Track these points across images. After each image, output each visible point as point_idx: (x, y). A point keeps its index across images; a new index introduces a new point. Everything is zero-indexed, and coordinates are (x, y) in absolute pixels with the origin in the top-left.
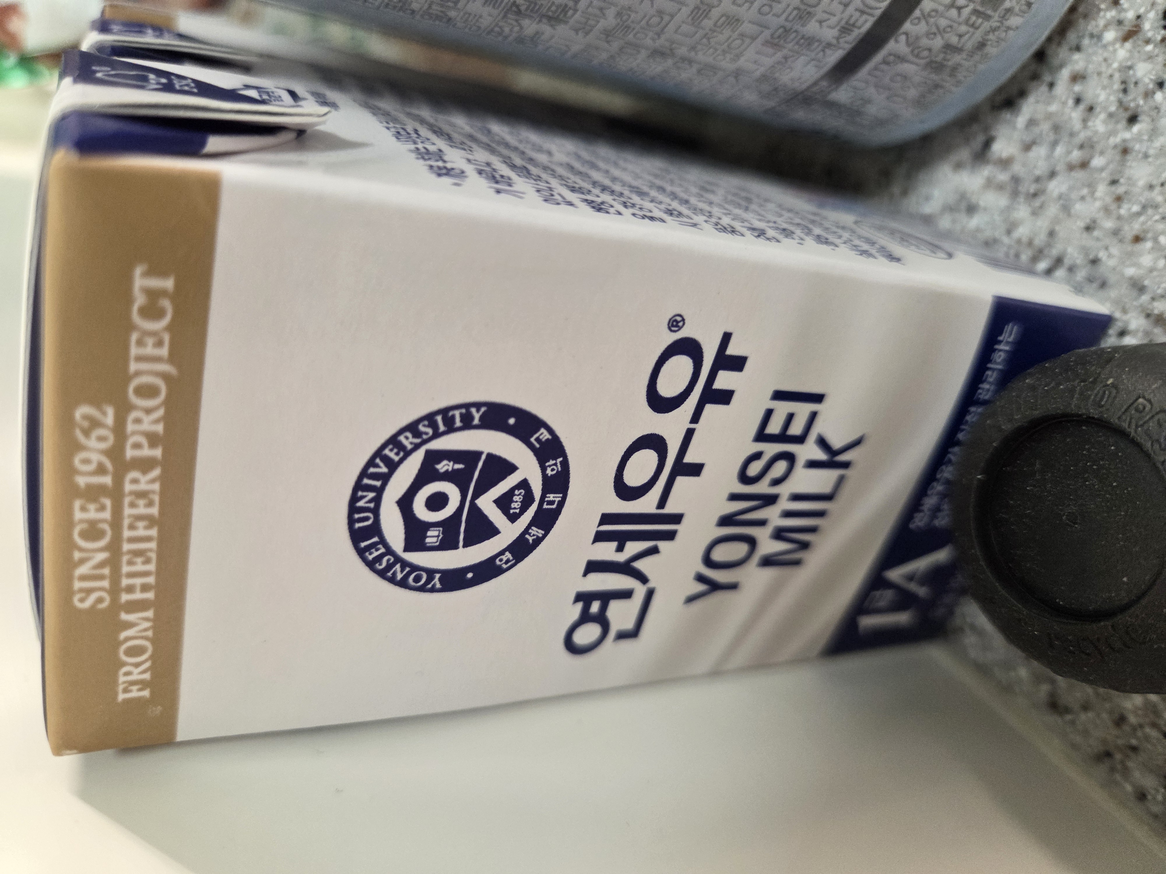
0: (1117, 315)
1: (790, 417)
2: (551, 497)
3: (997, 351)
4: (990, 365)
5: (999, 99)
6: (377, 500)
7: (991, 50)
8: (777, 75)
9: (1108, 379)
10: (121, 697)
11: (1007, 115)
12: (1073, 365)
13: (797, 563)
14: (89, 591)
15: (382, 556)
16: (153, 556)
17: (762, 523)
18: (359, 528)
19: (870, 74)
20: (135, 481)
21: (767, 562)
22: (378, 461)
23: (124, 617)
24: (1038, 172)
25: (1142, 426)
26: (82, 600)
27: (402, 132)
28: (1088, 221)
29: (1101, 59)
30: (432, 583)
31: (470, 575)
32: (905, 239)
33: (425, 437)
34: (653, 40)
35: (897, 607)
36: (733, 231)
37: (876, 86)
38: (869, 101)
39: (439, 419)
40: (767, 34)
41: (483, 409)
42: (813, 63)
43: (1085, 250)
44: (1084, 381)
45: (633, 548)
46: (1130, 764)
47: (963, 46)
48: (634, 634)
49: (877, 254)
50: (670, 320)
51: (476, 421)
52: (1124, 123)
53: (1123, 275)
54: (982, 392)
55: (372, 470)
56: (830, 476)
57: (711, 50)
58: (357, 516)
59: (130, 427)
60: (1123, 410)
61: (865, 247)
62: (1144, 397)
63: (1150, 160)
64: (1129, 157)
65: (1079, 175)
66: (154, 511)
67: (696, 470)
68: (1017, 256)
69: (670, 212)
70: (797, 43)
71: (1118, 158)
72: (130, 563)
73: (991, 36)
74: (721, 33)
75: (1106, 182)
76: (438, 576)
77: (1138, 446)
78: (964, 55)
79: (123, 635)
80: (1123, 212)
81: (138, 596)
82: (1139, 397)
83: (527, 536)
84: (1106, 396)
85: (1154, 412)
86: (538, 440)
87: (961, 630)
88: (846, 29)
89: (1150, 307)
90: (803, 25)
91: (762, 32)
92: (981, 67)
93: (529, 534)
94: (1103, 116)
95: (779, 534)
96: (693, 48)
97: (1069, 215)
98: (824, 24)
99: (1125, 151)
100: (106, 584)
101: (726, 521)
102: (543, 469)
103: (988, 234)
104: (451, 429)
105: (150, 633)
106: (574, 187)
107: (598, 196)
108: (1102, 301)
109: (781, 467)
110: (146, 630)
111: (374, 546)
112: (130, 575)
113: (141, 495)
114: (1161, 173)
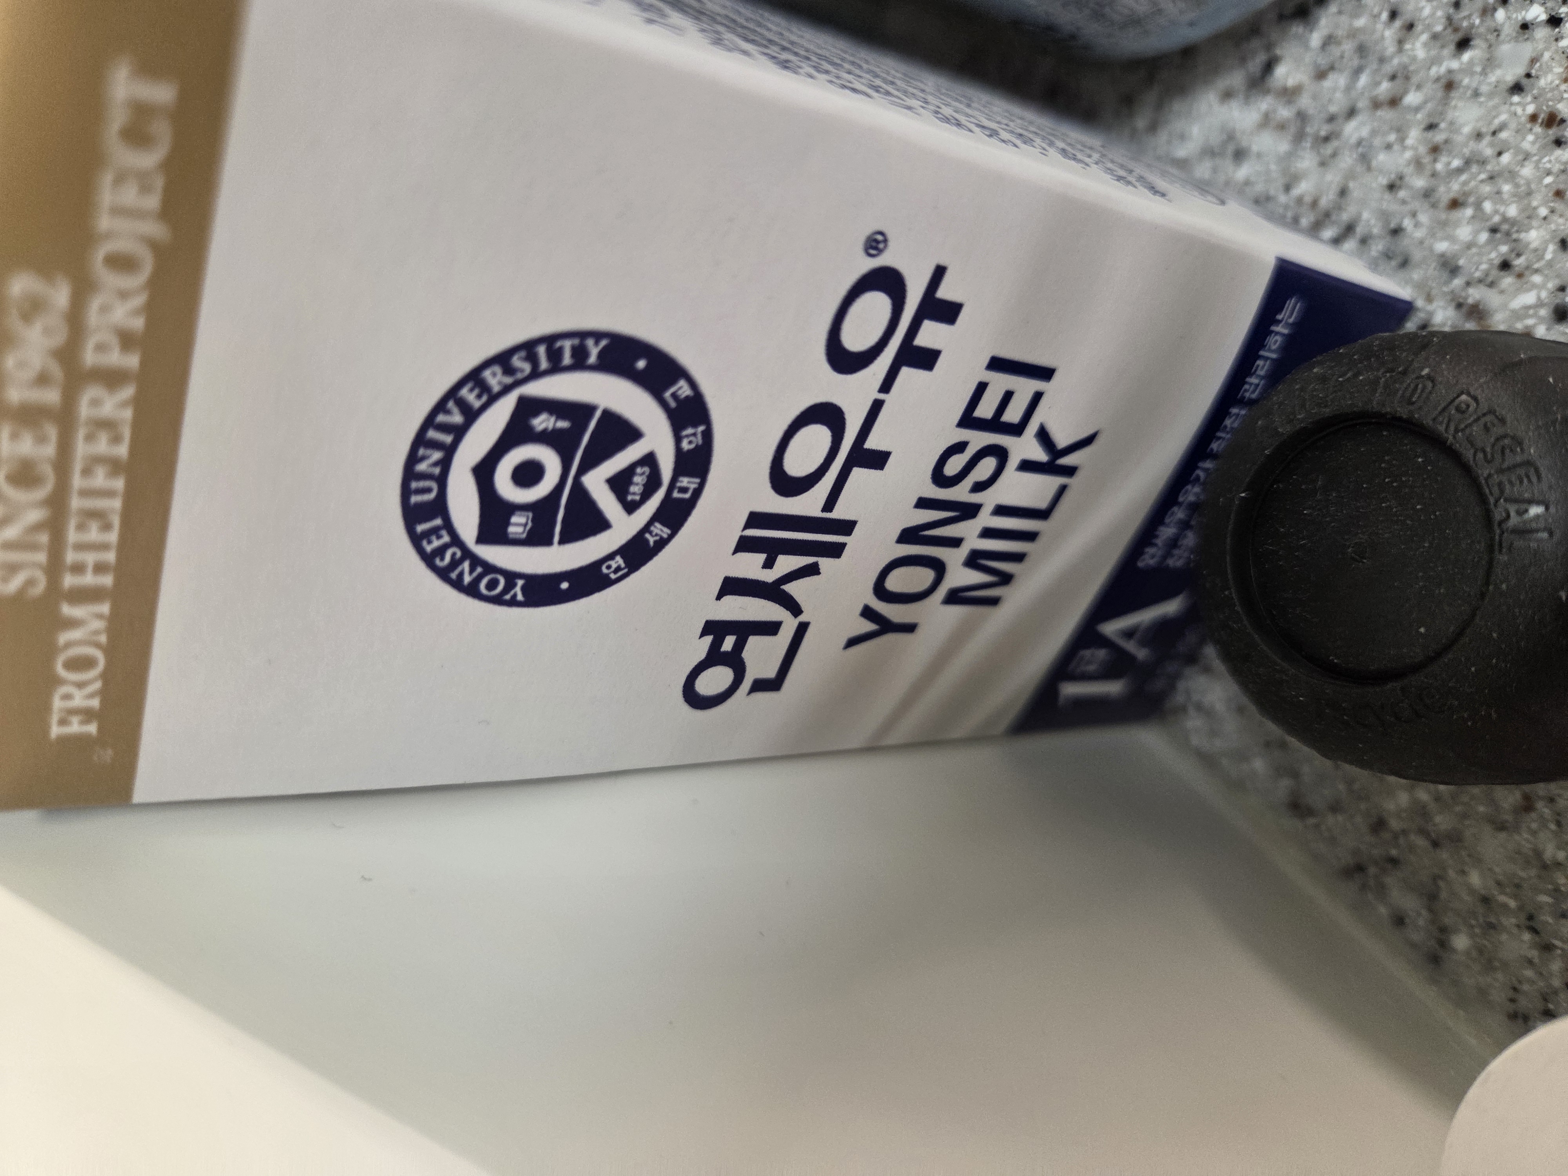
0: (1420, 303)
1: (1008, 396)
2: (684, 481)
3: (1273, 335)
4: (1262, 353)
6: (445, 464)
9: (1422, 369)
10: (55, 731)
11: (1297, 29)
12: (1377, 351)
13: (994, 602)
14: (13, 569)
15: (445, 547)
16: (116, 519)
17: (956, 542)
20: (96, 402)
21: (955, 597)
22: (451, 404)
23: (67, 610)
24: (1333, 109)
25: (1463, 430)
28: (1393, 176)
31: (565, 585)
33: (519, 376)
35: (1107, 673)
36: (959, 124)
39: (542, 350)
41: (604, 343)
43: (1385, 216)
44: (1391, 370)
45: (786, 563)
46: (1387, 881)
48: (775, 684)
49: (1137, 184)
50: (868, 238)
51: (592, 359)
52: (1452, 47)
53: (1431, 249)
54: (1250, 388)
56: (1048, 484)
58: (414, 485)
59: (93, 318)
60: (1439, 409)
61: (1122, 173)
62: (1469, 394)
63: (1482, 99)
64: (1454, 94)
65: (1385, 114)
66: (122, 451)
67: (879, 460)
69: (877, 89)
71: (1440, 94)
72: (80, 528)
75: (1422, 126)
76: (520, 583)
77: (1457, 456)
79: (64, 638)
80: (1439, 166)
81: (89, 579)
82: (1462, 393)
83: (647, 536)
84: (1419, 391)
85: (1480, 414)
86: (674, 396)
87: (1183, 709)
89: (1463, 294)
93: (651, 533)
94: (1424, 37)
95: (974, 560)
97: (1369, 169)
99: (1450, 86)
100: (41, 557)
101: (908, 536)
102: (678, 440)
103: (1261, 187)
104: (556, 368)
105: (103, 639)
106: (744, 37)
107: (779, 54)
108: (1401, 283)
109: (988, 465)
110: (97, 632)
111: (435, 531)
112: (81, 547)
113: (107, 425)
114: (1495, 117)
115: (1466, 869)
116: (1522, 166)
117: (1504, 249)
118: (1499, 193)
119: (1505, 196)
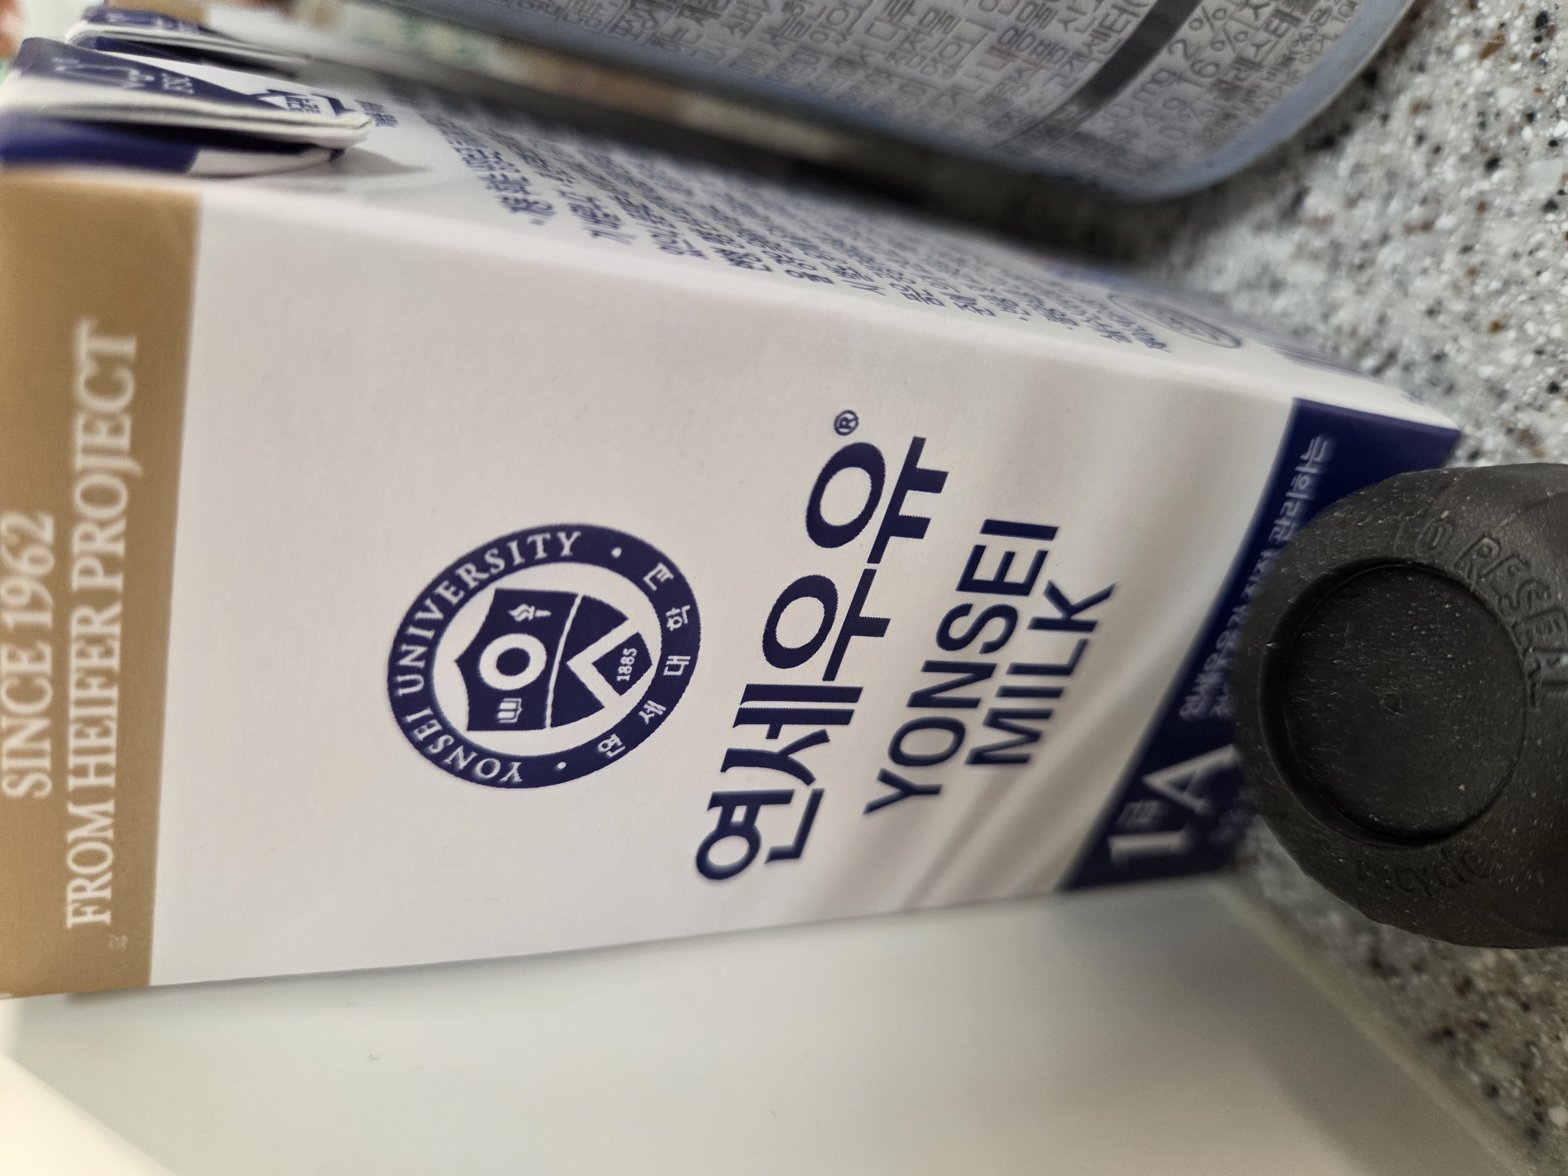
0: (1468, 430)
1: (1009, 557)
2: (674, 660)
3: (1300, 475)
4: (1290, 494)
5: (1316, 136)
6: (429, 657)
7: (1301, 67)
8: (1009, 95)
9: (1442, 511)
10: (71, 921)
11: (1325, 159)
12: (1396, 493)
13: (1023, 760)
14: (22, 773)
15: (437, 735)
16: (113, 726)
17: (973, 704)
18: (404, 695)
19: (1135, 96)
20: (85, 621)
21: (979, 758)
22: (428, 602)
23: (73, 809)
24: (1365, 236)
25: (1486, 576)
26: (13, 785)
27: (477, 155)
28: (1431, 302)
29: (1451, 82)
30: (509, 775)
31: (562, 766)
32: (1176, 320)
33: (494, 571)
34: (837, 43)
35: (1164, 825)
36: (929, 299)
37: (1146, 114)
38: (1136, 135)
39: (514, 546)
40: (992, 37)
41: (576, 535)
42: (1058, 79)
43: (1426, 342)
44: (1411, 514)
45: (791, 733)
46: (1478, 1047)
47: (1262, 61)
48: (794, 853)
49: (1132, 338)
50: (838, 418)
51: (566, 551)
52: (1480, 169)
53: (1476, 375)
54: (1280, 531)
55: (420, 615)
56: (1067, 641)
57: (917, 60)
58: (400, 679)
59: (77, 546)
60: (1460, 554)
61: (1117, 327)
62: (1490, 537)
63: (1515, 219)
64: (1488, 215)
65: (1420, 239)
66: (114, 663)
67: (877, 627)
68: (1336, 349)
69: (842, 272)
70: (1034, 51)
71: (1472, 216)
72: (80, 734)
73: (1300, 48)
74: (929, 34)
75: (1457, 250)
76: (516, 765)
77: (1479, 602)
78: (1264, 73)
79: (71, 836)
80: (1478, 289)
81: (92, 780)
82: (1484, 537)
83: (642, 713)
84: (1439, 535)
85: (1502, 558)
86: (654, 579)
87: (1255, 860)
88: (1103, 32)
89: (1512, 419)
90: (1041, 27)
91: (985, 35)
92: (1287, 90)
93: (645, 711)
94: (1452, 160)
95: (996, 720)
96: (892, 55)
97: (1406, 294)
98: (1071, 26)
99: (1482, 207)
100: (46, 763)
101: (919, 700)
102: (663, 621)
103: (1298, 319)
104: (530, 560)
105: (110, 834)
106: (710, 234)
107: (742, 247)
108: (1446, 412)
109: (996, 627)
110: (103, 829)
111: (424, 720)
112: (80, 752)
113: (94, 640)
114: (1530, 237)
116: (1563, 284)
117: (1551, 371)
118: (1541, 313)
119: (1548, 317)
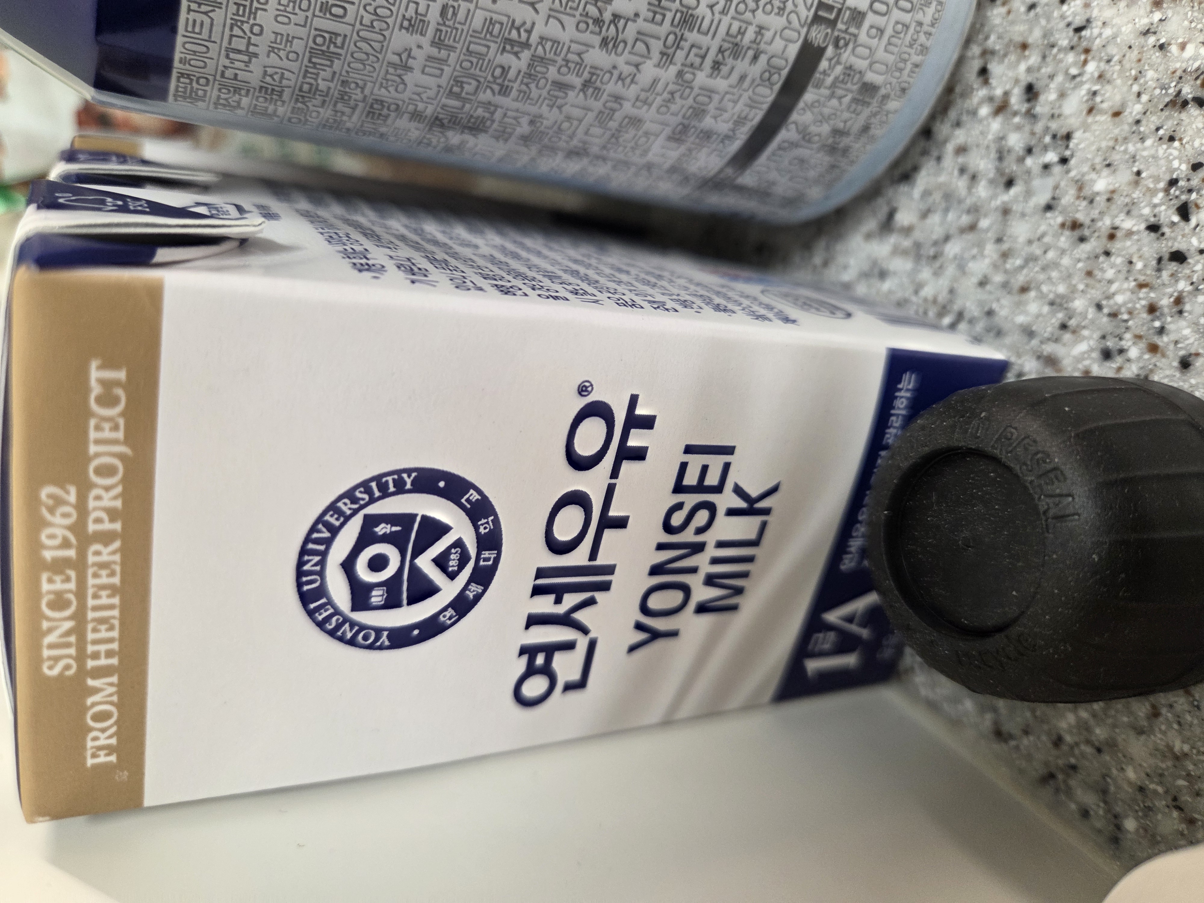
0: (1013, 359)
1: (705, 469)
2: (486, 554)
3: (897, 399)
4: (893, 412)
5: (897, 173)
6: (322, 563)
7: (876, 131)
8: (685, 165)
9: (981, 413)
10: (90, 762)
11: (903, 188)
12: (955, 404)
13: (734, 608)
14: (56, 659)
16: (116, 623)
17: (694, 570)
18: (308, 590)
19: (769, 159)
20: (97, 553)
21: (702, 609)
22: (320, 526)
23: (91, 682)
24: (935, 237)
25: (1011, 452)
26: (51, 668)
27: (335, 236)
28: (980, 276)
29: (978, 132)
30: (381, 641)
31: (416, 632)
33: (362, 502)
34: (567, 142)
35: (840, 649)
36: (633, 305)
37: (777, 169)
38: (774, 183)
39: (374, 485)
40: (668, 131)
41: (414, 475)
42: (715, 153)
43: (981, 304)
44: (963, 416)
45: (570, 600)
46: (1072, 783)
47: (848, 131)
48: (581, 684)
49: (773, 318)
50: (579, 386)
51: (408, 486)
52: (1001, 187)
53: (1014, 323)
54: (890, 437)
55: (315, 535)
56: (752, 522)
57: (621, 149)
58: (304, 579)
59: (92, 504)
60: (995, 439)
61: (762, 311)
62: (1011, 426)
63: (1027, 218)
64: (1010, 217)
65: (969, 237)
66: (116, 580)
67: (621, 523)
68: (925, 313)
69: (576, 292)
70: (697, 137)
71: (1000, 218)
72: (95, 630)
73: (873, 120)
74: (627, 132)
75: (992, 241)
76: (385, 633)
77: (1009, 469)
78: (851, 138)
79: (89, 701)
80: (1008, 266)
81: (103, 662)
82: (1008, 427)
83: (467, 592)
84: (981, 428)
85: (1020, 439)
86: (468, 500)
88: (740, 121)
89: (1039, 349)
90: (700, 121)
91: (664, 129)
92: (868, 147)
94: (984, 183)
95: (710, 581)
96: (604, 147)
97: (964, 273)
98: (719, 119)
99: (1006, 212)
100: (72, 651)
101: (655, 570)
102: (476, 528)
103: (899, 295)
104: (385, 494)
105: (115, 698)
106: (488, 275)
107: (509, 281)
108: (998, 349)
109: (702, 517)
110: (111, 695)
112: (95, 642)
113: (103, 566)
114: (1037, 229)
115: (1124, 767)
116: (1061, 258)
117: (1060, 315)
118: (1049, 278)
119: (1054, 280)
